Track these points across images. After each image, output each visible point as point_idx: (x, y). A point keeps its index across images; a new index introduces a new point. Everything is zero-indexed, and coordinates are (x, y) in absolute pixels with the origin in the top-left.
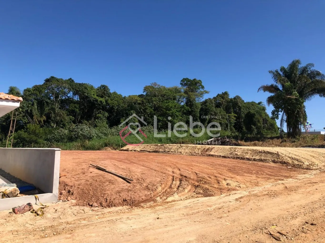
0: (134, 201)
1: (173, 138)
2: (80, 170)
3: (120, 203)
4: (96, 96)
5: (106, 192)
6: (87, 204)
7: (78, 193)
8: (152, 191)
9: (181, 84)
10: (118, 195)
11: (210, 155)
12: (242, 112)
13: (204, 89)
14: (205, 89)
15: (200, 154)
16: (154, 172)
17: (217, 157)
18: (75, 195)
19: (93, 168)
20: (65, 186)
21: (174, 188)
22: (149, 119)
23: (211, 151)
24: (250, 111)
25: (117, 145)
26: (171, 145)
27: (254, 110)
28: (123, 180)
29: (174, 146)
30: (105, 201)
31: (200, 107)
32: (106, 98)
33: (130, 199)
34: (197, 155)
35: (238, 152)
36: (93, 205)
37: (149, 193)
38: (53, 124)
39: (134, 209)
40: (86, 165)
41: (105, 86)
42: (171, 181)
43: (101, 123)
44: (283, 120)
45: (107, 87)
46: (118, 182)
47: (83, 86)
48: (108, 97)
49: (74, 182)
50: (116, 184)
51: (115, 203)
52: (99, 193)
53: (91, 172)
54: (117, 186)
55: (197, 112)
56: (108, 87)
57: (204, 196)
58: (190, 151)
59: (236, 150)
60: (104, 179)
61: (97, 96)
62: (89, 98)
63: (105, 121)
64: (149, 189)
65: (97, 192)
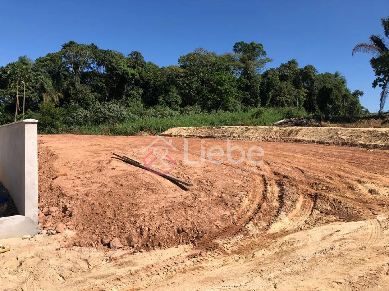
0: (200, 232)
1: (229, 120)
2: (96, 164)
3: (170, 238)
4: (126, 67)
5: (140, 212)
6: (99, 241)
7: (82, 214)
8: (233, 208)
9: (234, 50)
10: (166, 217)
11: (296, 140)
12: (316, 86)
13: (265, 56)
14: (267, 56)
15: (280, 139)
16: (226, 168)
17: (307, 142)
18: (74, 219)
19: (119, 160)
20: (59, 196)
21: (272, 199)
22: (195, 97)
23: (296, 135)
24: (326, 85)
25: (155, 129)
26: (232, 128)
27: (331, 84)
28: (174, 184)
29: (236, 129)
30: (138, 232)
31: (261, 80)
32: (139, 69)
33: (190, 227)
34: (274, 140)
35: (343, 134)
36: (111, 244)
37: (227, 213)
38: (73, 103)
39: (206, 258)
40: (107, 155)
41: (137, 53)
42: (262, 185)
43: (134, 102)
44: (385, 93)
45: (139, 53)
46: (164, 189)
47: (109, 53)
48: (142, 68)
49: (79, 188)
50: (160, 192)
51: (161, 238)
52: (126, 215)
53: (113, 168)
54: (163, 196)
55: (256, 87)
56: (142, 54)
57: (340, 218)
58: (263, 135)
59: (340, 132)
60: (136, 182)
61: (128, 67)
62: (118, 70)
63: (139, 99)
64: (227, 204)
65: (121, 211)
